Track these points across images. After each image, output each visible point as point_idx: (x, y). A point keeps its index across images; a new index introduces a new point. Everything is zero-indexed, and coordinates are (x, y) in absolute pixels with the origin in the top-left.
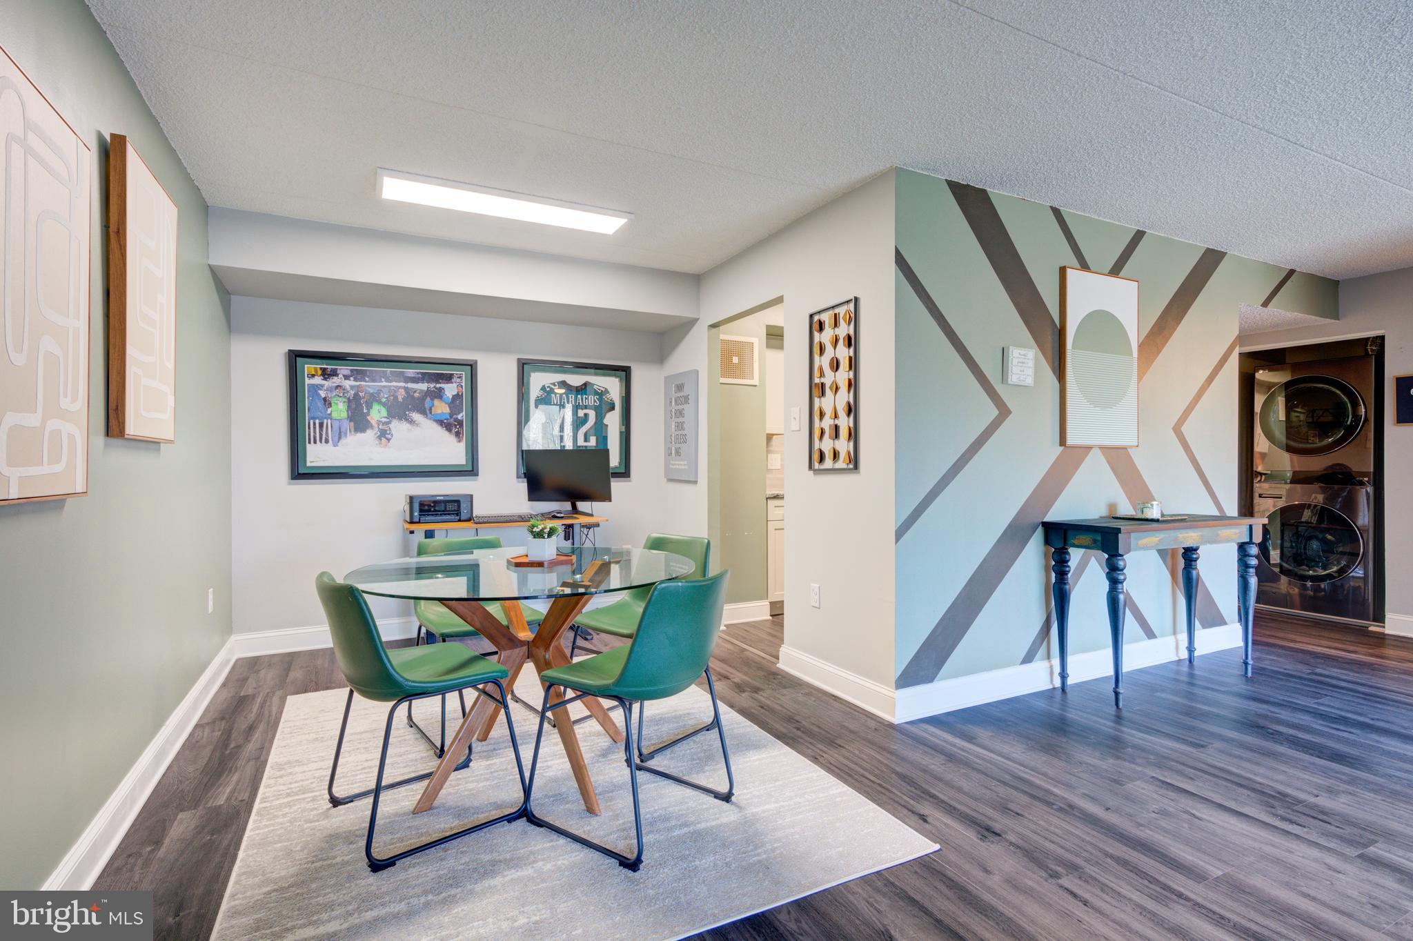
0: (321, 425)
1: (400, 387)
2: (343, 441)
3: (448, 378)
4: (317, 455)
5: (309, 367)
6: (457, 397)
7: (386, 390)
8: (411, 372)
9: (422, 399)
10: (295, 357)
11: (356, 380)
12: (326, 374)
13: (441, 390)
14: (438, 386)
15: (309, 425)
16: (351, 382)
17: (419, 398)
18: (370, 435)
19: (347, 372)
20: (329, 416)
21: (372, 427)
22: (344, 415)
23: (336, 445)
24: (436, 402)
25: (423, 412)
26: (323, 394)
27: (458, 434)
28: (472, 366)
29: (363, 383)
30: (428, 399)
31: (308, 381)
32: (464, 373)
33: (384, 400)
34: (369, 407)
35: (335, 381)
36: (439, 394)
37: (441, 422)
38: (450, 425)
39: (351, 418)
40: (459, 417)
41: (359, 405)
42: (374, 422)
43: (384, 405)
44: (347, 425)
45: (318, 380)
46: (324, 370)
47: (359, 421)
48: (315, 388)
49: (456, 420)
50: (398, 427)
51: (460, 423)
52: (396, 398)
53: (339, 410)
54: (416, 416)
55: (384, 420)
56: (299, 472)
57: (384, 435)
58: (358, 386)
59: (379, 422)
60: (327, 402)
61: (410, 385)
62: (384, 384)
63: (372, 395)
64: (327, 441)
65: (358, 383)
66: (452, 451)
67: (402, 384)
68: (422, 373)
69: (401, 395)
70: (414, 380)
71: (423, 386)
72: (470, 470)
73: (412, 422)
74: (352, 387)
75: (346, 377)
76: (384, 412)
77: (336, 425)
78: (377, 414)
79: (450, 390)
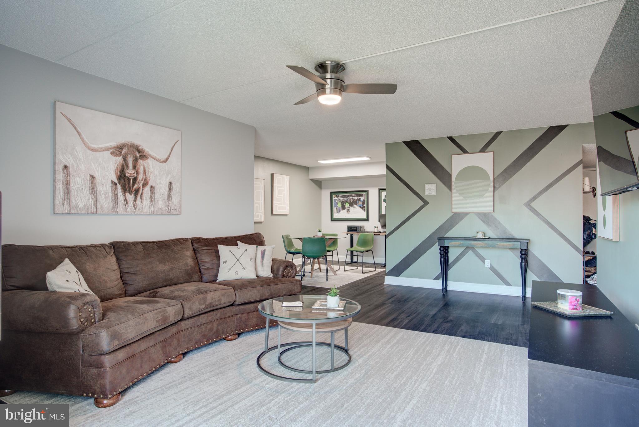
0: (336, 208)
1: (351, 199)
2: (340, 212)
3: (362, 195)
4: (336, 216)
5: (334, 195)
6: (364, 200)
7: (349, 200)
8: (353, 195)
9: (356, 201)
10: (332, 193)
11: (343, 197)
12: (337, 197)
13: (360, 198)
14: (360, 197)
15: (334, 208)
16: (342, 198)
17: (355, 201)
18: (346, 210)
19: (341, 196)
20: (338, 207)
21: (346, 209)
22: (340, 206)
23: (339, 213)
24: (359, 202)
25: (356, 204)
26: (337, 201)
27: (364, 210)
28: (367, 192)
29: (344, 198)
30: (357, 201)
31: (334, 199)
32: (365, 194)
33: (348, 202)
34: (345, 204)
35: (339, 198)
36: (359, 200)
37: (360, 207)
38: (362, 208)
39: (342, 207)
40: (364, 205)
41: (343, 204)
42: (346, 207)
43: (348, 203)
44: (341, 208)
45: (336, 198)
46: (336, 196)
47: (343, 207)
48: (335, 200)
49: (364, 206)
50: (351, 208)
51: (365, 207)
52: (351, 201)
53: (340, 205)
54: (355, 205)
55: (348, 207)
56: (333, 220)
57: (348, 210)
58: (343, 199)
59: (347, 207)
60: (337, 203)
61: (354, 198)
62: (348, 198)
63: (346, 201)
64: (337, 212)
65: (343, 198)
66: (363, 215)
67: (352, 198)
68: (356, 195)
69: (352, 200)
70: (354, 196)
71: (356, 198)
72: (367, 220)
73: (354, 207)
74: (342, 199)
75: (341, 197)
76: (348, 205)
77: (339, 209)
78: (347, 205)
79: (362, 198)
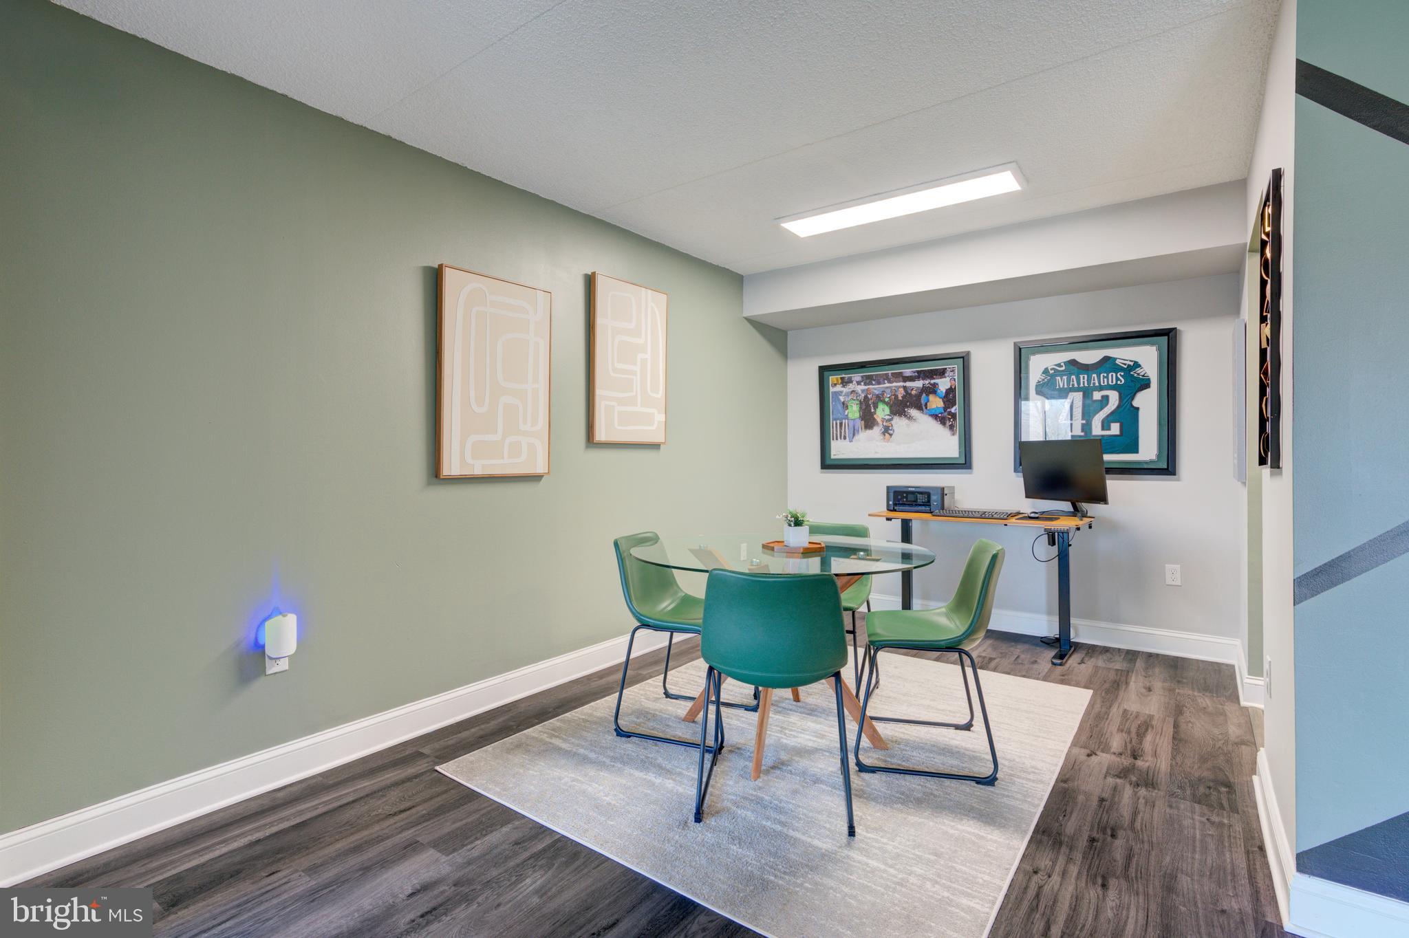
0: (841, 424)
1: (899, 387)
2: (856, 437)
3: (942, 373)
4: (840, 449)
5: (833, 378)
6: (951, 391)
7: (888, 391)
8: (908, 372)
9: (919, 396)
10: (824, 370)
11: (865, 384)
12: (844, 382)
13: (935, 385)
14: (932, 381)
15: (833, 424)
16: (863, 387)
17: (916, 395)
18: (877, 431)
19: (859, 379)
20: (847, 417)
21: (878, 424)
22: (857, 415)
23: (851, 441)
24: (931, 397)
25: (919, 408)
26: (842, 399)
27: (952, 427)
28: (965, 359)
29: (871, 386)
30: (924, 395)
31: (832, 390)
32: (956, 366)
33: (887, 400)
34: (876, 407)
35: (851, 387)
36: (932, 390)
37: (935, 417)
38: (943, 418)
39: (863, 418)
40: (953, 410)
41: (868, 406)
42: (879, 420)
43: (887, 404)
44: (860, 424)
45: (839, 388)
46: (842, 378)
47: (868, 420)
48: (837, 394)
49: (950, 413)
50: (899, 423)
51: (954, 416)
52: (896, 396)
53: (854, 411)
54: (913, 412)
55: (887, 417)
56: (828, 464)
57: (887, 431)
58: (867, 390)
59: (883, 420)
60: (845, 406)
61: (908, 384)
62: (887, 385)
63: (878, 396)
64: (845, 438)
65: (866, 387)
66: (945, 444)
67: (901, 384)
68: (918, 372)
69: (901, 393)
70: (911, 379)
71: (919, 384)
72: (964, 463)
73: (910, 418)
74: (863, 391)
75: (859, 383)
76: (887, 410)
77: (851, 425)
78: (882, 412)
79: (943, 384)
